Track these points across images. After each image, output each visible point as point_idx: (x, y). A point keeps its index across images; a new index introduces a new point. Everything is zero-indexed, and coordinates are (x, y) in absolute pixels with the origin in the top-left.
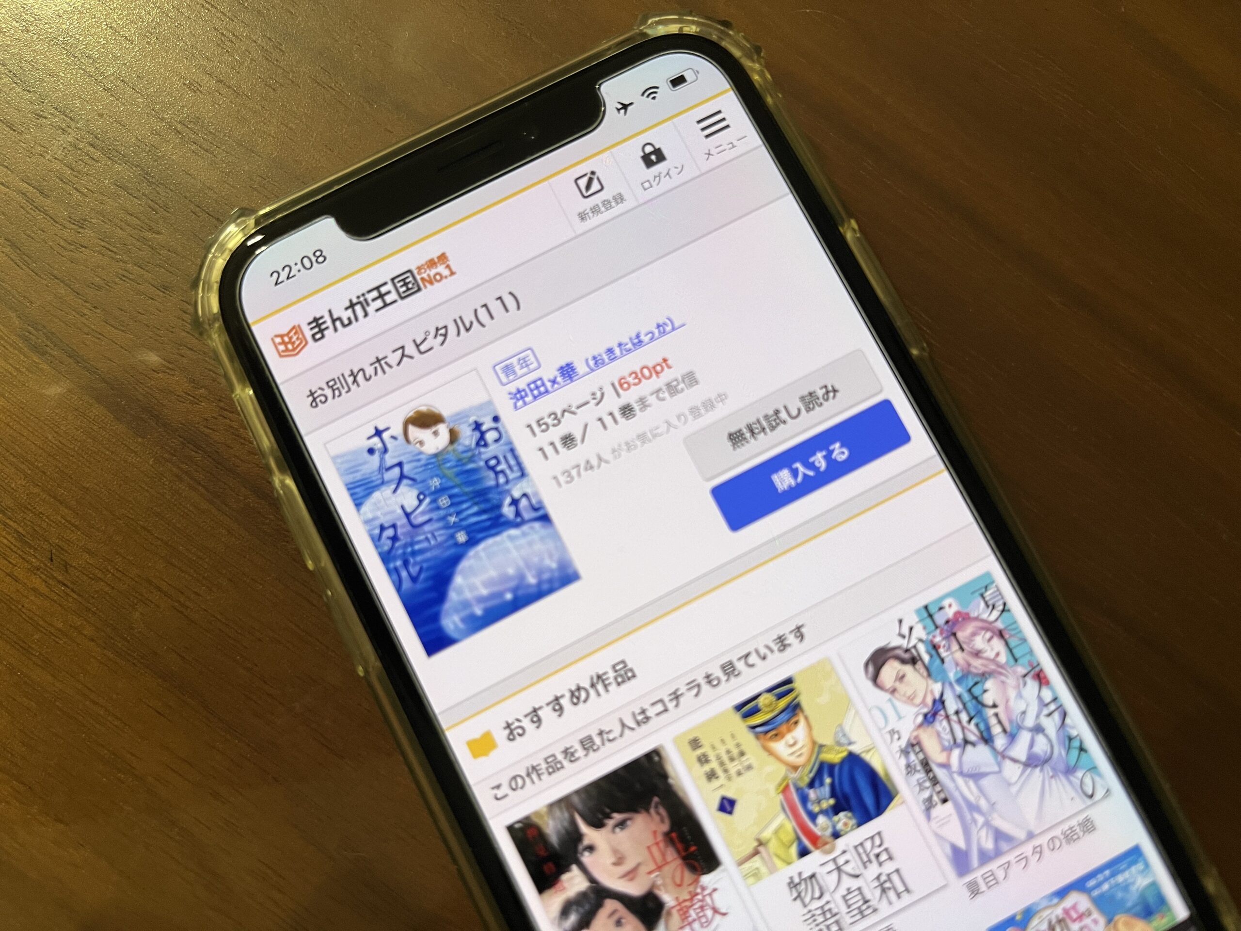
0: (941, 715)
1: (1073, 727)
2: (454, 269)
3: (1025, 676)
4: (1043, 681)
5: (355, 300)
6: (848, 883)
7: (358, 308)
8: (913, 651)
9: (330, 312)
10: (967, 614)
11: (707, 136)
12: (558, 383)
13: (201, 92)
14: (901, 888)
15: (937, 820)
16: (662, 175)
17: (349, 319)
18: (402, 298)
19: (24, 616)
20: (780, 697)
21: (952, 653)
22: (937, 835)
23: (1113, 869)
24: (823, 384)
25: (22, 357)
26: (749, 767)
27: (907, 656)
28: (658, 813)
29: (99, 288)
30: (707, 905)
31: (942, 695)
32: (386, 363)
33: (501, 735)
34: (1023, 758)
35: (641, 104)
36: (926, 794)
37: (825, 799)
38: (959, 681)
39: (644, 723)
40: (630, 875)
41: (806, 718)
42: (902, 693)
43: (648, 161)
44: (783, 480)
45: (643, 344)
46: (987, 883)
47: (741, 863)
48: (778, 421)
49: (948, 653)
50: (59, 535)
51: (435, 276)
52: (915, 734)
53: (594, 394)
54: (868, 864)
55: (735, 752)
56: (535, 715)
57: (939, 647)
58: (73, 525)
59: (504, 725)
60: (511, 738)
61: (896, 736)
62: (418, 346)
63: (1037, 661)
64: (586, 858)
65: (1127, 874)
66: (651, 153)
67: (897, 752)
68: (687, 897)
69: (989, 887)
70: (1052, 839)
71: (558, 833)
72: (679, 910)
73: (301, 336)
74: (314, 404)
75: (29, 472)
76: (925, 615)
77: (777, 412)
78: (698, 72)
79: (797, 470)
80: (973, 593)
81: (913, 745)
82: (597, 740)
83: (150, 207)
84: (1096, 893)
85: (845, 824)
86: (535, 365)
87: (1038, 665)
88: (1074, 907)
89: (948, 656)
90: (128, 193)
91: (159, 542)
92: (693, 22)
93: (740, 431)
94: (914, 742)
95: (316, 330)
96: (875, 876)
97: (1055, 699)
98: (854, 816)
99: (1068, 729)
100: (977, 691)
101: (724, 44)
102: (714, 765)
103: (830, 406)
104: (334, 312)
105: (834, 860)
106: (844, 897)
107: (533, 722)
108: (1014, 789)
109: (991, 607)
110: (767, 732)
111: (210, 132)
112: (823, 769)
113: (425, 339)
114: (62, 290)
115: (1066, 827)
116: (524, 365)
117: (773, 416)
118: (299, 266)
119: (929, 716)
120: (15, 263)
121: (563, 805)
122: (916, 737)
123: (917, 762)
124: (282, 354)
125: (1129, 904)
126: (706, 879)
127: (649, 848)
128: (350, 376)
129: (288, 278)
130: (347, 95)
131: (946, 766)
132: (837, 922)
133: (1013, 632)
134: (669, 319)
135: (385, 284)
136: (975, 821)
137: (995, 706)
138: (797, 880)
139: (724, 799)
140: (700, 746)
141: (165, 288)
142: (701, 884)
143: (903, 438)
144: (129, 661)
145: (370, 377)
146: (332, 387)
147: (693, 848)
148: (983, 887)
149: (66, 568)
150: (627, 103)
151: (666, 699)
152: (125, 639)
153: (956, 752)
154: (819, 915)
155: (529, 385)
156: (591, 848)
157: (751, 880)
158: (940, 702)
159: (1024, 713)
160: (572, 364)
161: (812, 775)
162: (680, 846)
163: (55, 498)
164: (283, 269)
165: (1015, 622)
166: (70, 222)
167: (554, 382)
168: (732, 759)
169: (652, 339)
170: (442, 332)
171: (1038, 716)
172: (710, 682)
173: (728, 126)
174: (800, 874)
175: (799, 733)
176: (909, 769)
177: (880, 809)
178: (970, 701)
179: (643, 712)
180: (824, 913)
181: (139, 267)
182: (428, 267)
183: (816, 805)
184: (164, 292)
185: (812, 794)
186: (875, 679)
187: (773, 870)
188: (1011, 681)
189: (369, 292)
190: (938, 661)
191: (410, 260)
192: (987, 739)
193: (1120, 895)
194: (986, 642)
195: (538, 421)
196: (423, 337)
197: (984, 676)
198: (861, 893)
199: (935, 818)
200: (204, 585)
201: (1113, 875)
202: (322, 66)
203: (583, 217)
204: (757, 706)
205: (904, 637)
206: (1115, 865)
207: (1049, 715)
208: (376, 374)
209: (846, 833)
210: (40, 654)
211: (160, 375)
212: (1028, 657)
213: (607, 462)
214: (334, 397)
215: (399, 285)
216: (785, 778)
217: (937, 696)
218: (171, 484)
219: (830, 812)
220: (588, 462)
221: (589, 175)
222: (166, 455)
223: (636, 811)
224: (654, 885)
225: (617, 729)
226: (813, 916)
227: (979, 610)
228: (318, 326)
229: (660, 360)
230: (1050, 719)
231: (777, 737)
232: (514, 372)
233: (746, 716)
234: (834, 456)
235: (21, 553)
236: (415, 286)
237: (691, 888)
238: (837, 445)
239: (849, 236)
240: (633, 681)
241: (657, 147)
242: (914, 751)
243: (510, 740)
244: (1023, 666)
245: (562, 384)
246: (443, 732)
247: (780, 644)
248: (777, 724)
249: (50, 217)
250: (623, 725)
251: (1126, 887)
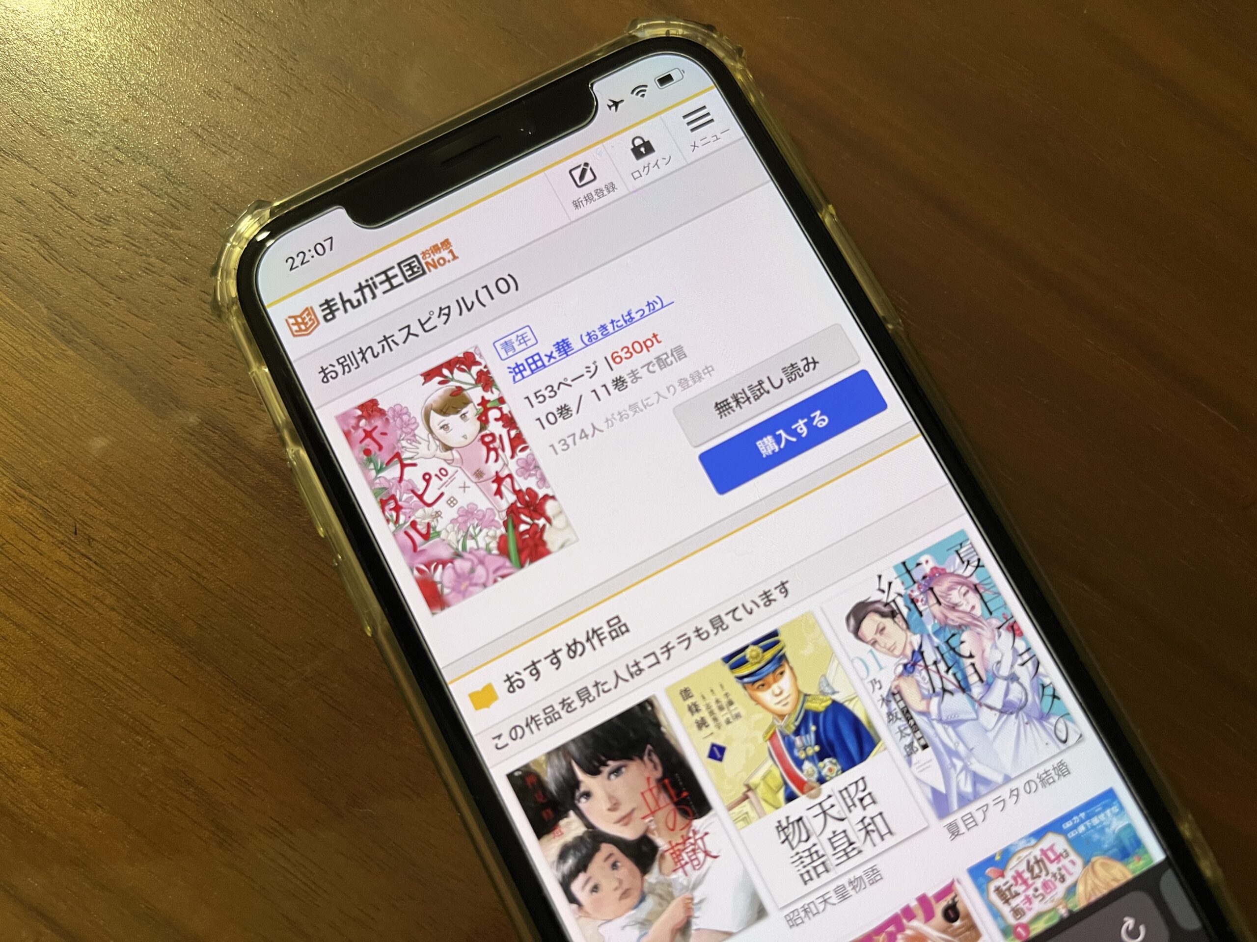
0: (921, 666)
1: (1046, 676)
2: (456, 255)
3: (999, 628)
4: (1017, 632)
5: (364, 284)
6: (833, 825)
7: (367, 291)
8: (893, 604)
9: (340, 294)
10: (944, 570)
11: (693, 130)
12: (555, 358)
13: (220, 98)
14: (884, 830)
15: (918, 765)
16: (651, 166)
17: (358, 301)
18: (408, 281)
19: (48, 587)
20: (766, 649)
21: (930, 607)
22: (917, 779)
23: (1088, 811)
24: (804, 357)
25: (50, 345)
26: (738, 716)
27: (886, 610)
28: (651, 760)
29: (123, 280)
30: (699, 848)
31: (921, 646)
32: (393, 341)
33: (501, 688)
34: (999, 706)
35: (631, 101)
36: (907, 741)
37: (810, 746)
38: (936, 633)
39: (637, 675)
40: (625, 820)
41: (791, 669)
42: (883, 645)
43: (637, 152)
44: (767, 446)
45: (634, 320)
46: (966, 825)
47: (730, 808)
48: (762, 391)
49: (926, 606)
50: (83, 510)
51: (438, 261)
52: (896, 683)
53: (589, 367)
54: (852, 808)
55: (724, 701)
56: (534, 669)
57: (918, 601)
58: (96, 501)
59: (506, 678)
60: (511, 690)
61: (878, 686)
62: (422, 325)
63: (1011, 614)
64: (583, 804)
65: (1102, 816)
66: (640, 146)
67: (878, 701)
68: (680, 841)
69: (968, 829)
70: (1028, 782)
71: (556, 781)
72: (672, 854)
73: (313, 317)
74: (325, 380)
75: (55, 452)
76: (904, 571)
77: (760, 383)
78: (684, 72)
79: (780, 435)
80: (948, 550)
81: (894, 694)
82: (593, 691)
83: (172, 205)
84: (1072, 835)
85: (830, 770)
86: (533, 341)
87: (1012, 617)
88: (1051, 848)
89: (926, 609)
90: (151, 192)
91: (178, 517)
92: (680, 26)
93: (726, 400)
94: (895, 691)
95: (328, 311)
96: (860, 818)
97: (1028, 650)
98: (838, 760)
99: (1041, 677)
100: (954, 642)
101: (707, 45)
102: (704, 713)
103: (810, 377)
104: (344, 294)
105: (820, 804)
106: (830, 839)
107: (532, 675)
108: (991, 735)
109: (966, 563)
110: (754, 683)
111: (229, 136)
112: (808, 717)
113: (430, 318)
114: (89, 282)
115: (1041, 770)
116: (522, 341)
117: (756, 386)
118: (313, 252)
119: (909, 666)
120: (44, 257)
121: (561, 753)
122: (896, 687)
123: (898, 710)
124: (296, 333)
125: (1106, 846)
126: (697, 824)
127: (642, 794)
128: (359, 353)
129: (302, 263)
130: (357, 100)
131: (925, 714)
132: (823, 863)
133: (987, 587)
134: (658, 297)
135: (393, 268)
136: (954, 766)
137: (971, 656)
138: (784, 824)
139: (713, 745)
140: (692, 696)
141: (185, 280)
142: (693, 828)
143: (880, 405)
144: (147, 628)
145: (378, 354)
146: (342, 364)
147: (685, 794)
148: (963, 829)
149: (89, 541)
150: (617, 100)
151: (658, 653)
152: (145, 609)
153: (935, 700)
154: (807, 857)
155: (526, 360)
156: (587, 795)
157: (741, 824)
158: (919, 653)
159: (999, 662)
160: (567, 339)
161: (797, 723)
162: (673, 792)
163: (80, 477)
164: (298, 256)
165: (990, 577)
166: (96, 219)
167: (550, 357)
168: (721, 708)
169: (642, 317)
170: (445, 312)
171: (1012, 666)
172: (699, 635)
173: (712, 120)
174: (787, 818)
175: (785, 683)
176: (891, 717)
177: (863, 757)
178: (948, 652)
179: (637, 664)
180: (811, 855)
181: (161, 260)
182: (432, 252)
183: (802, 752)
184: (184, 284)
185: (798, 741)
186: (856, 632)
187: (761, 814)
188: (986, 633)
189: (377, 276)
190: (917, 614)
191: (416, 246)
192: (964, 688)
193: (1096, 837)
194: (962, 596)
195: (535, 394)
196: (428, 316)
197: (961, 628)
198: (846, 836)
199: (916, 764)
200: (220, 557)
201: (1088, 817)
202: (333, 73)
203: (577, 204)
204: (745, 656)
205: (883, 591)
206: (1089, 807)
207: (1023, 664)
208: (383, 351)
209: (831, 778)
210: (63, 623)
211: (180, 360)
212: (1002, 610)
213: (601, 431)
214: (344, 373)
215: (404, 269)
216: (772, 726)
217: (916, 648)
218: (190, 462)
219: (815, 757)
220: (583, 431)
221: (582, 167)
222: (185, 435)
223: (631, 759)
224: (647, 830)
225: (612, 681)
226: (801, 858)
227: (954, 567)
228: (329, 307)
229: (650, 336)
230: (1024, 668)
231: (765, 687)
232: (514, 349)
233: (733, 667)
234: (814, 423)
235: (46, 528)
236: (420, 270)
237: (684, 832)
238: (818, 413)
239: (827, 221)
240: (626, 634)
241: (646, 140)
242: (895, 699)
243: (509, 691)
244: (997, 618)
245: (558, 358)
246: (446, 685)
247: (766, 600)
248: (764, 674)
249: (77, 215)
250: (617, 677)
251: (1102, 830)
